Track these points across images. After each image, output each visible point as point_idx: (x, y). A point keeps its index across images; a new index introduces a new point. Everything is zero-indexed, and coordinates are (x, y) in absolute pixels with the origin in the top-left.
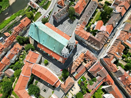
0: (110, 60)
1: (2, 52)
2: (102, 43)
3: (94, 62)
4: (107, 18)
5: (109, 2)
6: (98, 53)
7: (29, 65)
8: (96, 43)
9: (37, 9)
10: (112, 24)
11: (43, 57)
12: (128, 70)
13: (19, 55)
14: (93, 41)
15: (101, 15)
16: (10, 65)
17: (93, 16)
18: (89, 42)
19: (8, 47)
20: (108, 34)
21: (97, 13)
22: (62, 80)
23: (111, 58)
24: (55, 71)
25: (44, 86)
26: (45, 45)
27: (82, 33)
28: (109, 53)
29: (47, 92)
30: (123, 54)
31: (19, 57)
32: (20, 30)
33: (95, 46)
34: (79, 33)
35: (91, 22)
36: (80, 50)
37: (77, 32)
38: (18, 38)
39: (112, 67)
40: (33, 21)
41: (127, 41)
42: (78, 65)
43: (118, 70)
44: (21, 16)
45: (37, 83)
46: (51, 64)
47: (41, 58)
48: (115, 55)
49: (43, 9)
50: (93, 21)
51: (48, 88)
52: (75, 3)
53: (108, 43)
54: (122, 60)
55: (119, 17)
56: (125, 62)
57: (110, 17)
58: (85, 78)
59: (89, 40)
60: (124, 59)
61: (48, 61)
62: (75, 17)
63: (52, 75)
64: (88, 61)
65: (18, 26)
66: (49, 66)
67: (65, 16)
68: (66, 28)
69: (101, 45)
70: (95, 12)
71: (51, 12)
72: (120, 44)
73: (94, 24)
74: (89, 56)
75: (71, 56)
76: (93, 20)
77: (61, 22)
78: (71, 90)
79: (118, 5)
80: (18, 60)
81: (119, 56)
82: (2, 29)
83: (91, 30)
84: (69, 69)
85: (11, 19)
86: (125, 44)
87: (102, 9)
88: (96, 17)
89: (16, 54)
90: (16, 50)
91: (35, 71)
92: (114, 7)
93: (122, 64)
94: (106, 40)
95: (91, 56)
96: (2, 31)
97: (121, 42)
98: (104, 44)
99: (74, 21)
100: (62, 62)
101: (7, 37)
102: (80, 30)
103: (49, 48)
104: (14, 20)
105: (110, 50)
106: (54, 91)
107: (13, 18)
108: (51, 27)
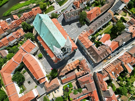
0: (102, 77)
1: (5, 32)
2: (101, 57)
3: (87, 73)
4: (117, 34)
5: (125, 19)
6: (95, 65)
7: (22, 52)
8: (95, 55)
9: (52, 3)
10: (119, 42)
11: (39, 50)
12: (119, 94)
13: (19, 40)
14: (92, 52)
15: (112, 30)
16: (8, 46)
17: (103, 27)
18: (88, 51)
19: (12, 29)
20: (110, 50)
21: (109, 26)
22: (49, 79)
23: (104, 75)
24: (46, 67)
25: (30, 78)
26: (44, 39)
27: (85, 40)
28: (104, 70)
29: (31, 85)
30: (118, 75)
31: (18, 42)
32: (28, 18)
33: (93, 57)
34: (82, 39)
35: (99, 33)
36: (77, 56)
37: (80, 37)
38: (23, 24)
39: (102, 84)
40: (44, 13)
41: (128, 64)
42: (69, 70)
43: (108, 90)
44: (35, 5)
45: (25, 72)
46: (44, 59)
47: (38, 51)
48: (109, 74)
49: (57, 4)
50: (101, 32)
51: (33, 81)
52: (91, 8)
53: (108, 59)
54: (117, 81)
55: (129, 37)
56: (118, 85)
57: (120, 34)
58: (72, 85)
59: (89, 50)
60: (119, 82)
61: (43, 55)
62: (85, 23)
63: (40, 70)
64: (81, 70)
65: (28, 13)
66: (42, 61)
67: (75, 18)
68: (72, 30)
69: (99, 58)
70: (108, 24)
71: (64, 9)
72: (120, 65)
73: (101, 35)
74: (83, 65)
75: (67, 59)
76: (103, 31)
77: (70, 23)
78: (54, 92)
79: (132, 24)
80: (17, 44)
81: (114, 76)
82: (14, 11)
83: (96, 41)
84: (59, 70)
85: (25, 4)
86: (125, 66)
87: (115, 23)
88: (106, 29)
89: (17, 38)
90: (18, 34)
91: (26, 61)
92: (128, 25)
93: (115, 86)
94: (106, 55)
95: (85, 66)
96: (13, 13)
97: (122, 63)
98: (103, 58)
99: (82, 26)
100: (54, 61)
101: (15, 20)
102: (85, 36)
103: (47, 43)
104: (28, 6)
105: (107, 67)
106: (38, 86)
107: (27, 4)
108: (56, 24)
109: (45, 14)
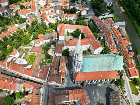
3: (49, 77)
8: (58, 94)
16: (105, 40)
19: (120, 47)
27: (78, 93)
28: (39, 94)
29: (69, 39)
32: (128, 62)
34: (81, 92)
42: (61, 64)
43: (23, 85)
49: (139, 101)
58: (49, 63)
68: (98, 94)
69: (52, 96)
78: (54, 50)
89: (110, 47)
90: (113, 49)
93: (19, 99)
98: (49, 101)
105: (39, 99)
109: (129, 81)
